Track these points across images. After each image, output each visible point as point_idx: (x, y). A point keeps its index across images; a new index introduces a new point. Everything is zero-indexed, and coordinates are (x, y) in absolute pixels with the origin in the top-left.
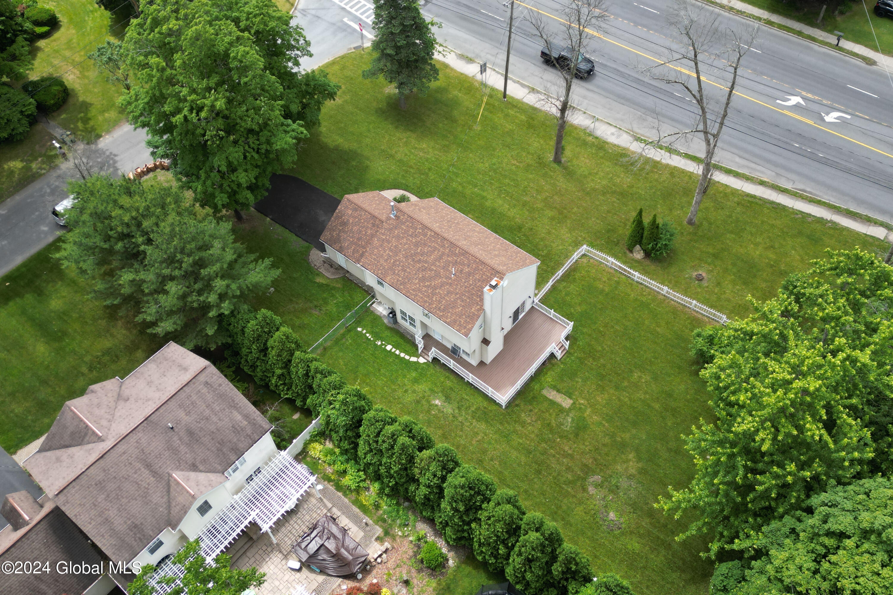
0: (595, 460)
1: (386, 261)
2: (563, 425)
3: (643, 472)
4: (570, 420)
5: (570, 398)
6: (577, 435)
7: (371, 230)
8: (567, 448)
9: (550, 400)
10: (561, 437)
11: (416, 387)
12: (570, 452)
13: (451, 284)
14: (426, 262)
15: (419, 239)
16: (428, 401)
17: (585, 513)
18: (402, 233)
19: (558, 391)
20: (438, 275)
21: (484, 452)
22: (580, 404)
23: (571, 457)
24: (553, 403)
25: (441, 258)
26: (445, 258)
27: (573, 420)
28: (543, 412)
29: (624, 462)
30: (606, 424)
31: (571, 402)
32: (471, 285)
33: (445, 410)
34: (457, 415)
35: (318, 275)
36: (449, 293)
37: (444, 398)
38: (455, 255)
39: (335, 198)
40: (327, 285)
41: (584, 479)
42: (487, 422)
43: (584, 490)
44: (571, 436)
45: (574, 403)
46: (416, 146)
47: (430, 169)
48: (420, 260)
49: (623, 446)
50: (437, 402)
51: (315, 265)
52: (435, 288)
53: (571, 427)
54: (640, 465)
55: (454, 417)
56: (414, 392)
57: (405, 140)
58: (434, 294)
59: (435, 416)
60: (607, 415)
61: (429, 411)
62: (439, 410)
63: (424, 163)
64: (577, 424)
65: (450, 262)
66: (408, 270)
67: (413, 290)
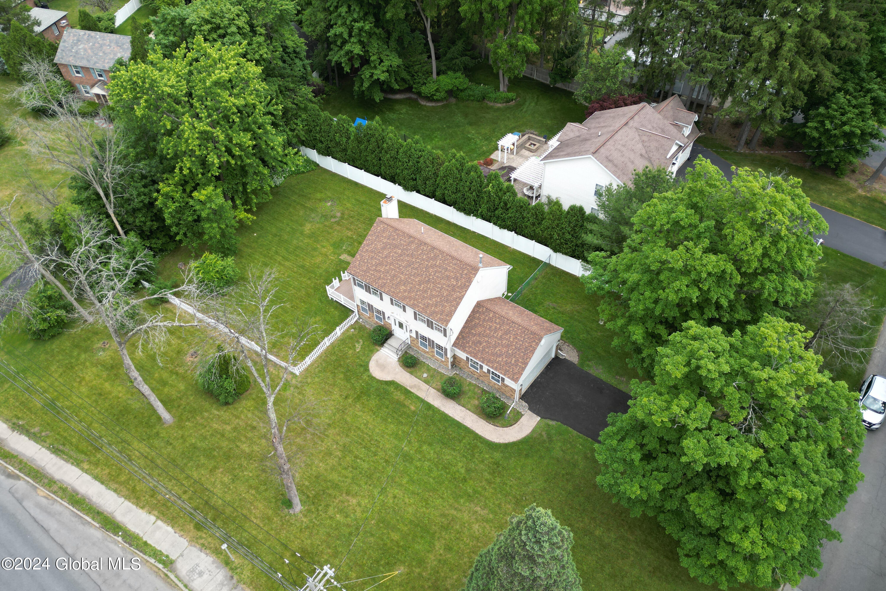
0: (332, 229)
2: (349, 245)
4: (344, 247)
6: (341, 240)
8: (350, 233)
17: (345, 205)
22: (334, 256)
27: (342, 248)
30: (318, 246)
31: (340, 258)
41: (342, 219)
43: (343, 214)
44: (344, 239)
45: (338, 256)
49: (311, 236)
53: (344, 244)
60: (316, 251)
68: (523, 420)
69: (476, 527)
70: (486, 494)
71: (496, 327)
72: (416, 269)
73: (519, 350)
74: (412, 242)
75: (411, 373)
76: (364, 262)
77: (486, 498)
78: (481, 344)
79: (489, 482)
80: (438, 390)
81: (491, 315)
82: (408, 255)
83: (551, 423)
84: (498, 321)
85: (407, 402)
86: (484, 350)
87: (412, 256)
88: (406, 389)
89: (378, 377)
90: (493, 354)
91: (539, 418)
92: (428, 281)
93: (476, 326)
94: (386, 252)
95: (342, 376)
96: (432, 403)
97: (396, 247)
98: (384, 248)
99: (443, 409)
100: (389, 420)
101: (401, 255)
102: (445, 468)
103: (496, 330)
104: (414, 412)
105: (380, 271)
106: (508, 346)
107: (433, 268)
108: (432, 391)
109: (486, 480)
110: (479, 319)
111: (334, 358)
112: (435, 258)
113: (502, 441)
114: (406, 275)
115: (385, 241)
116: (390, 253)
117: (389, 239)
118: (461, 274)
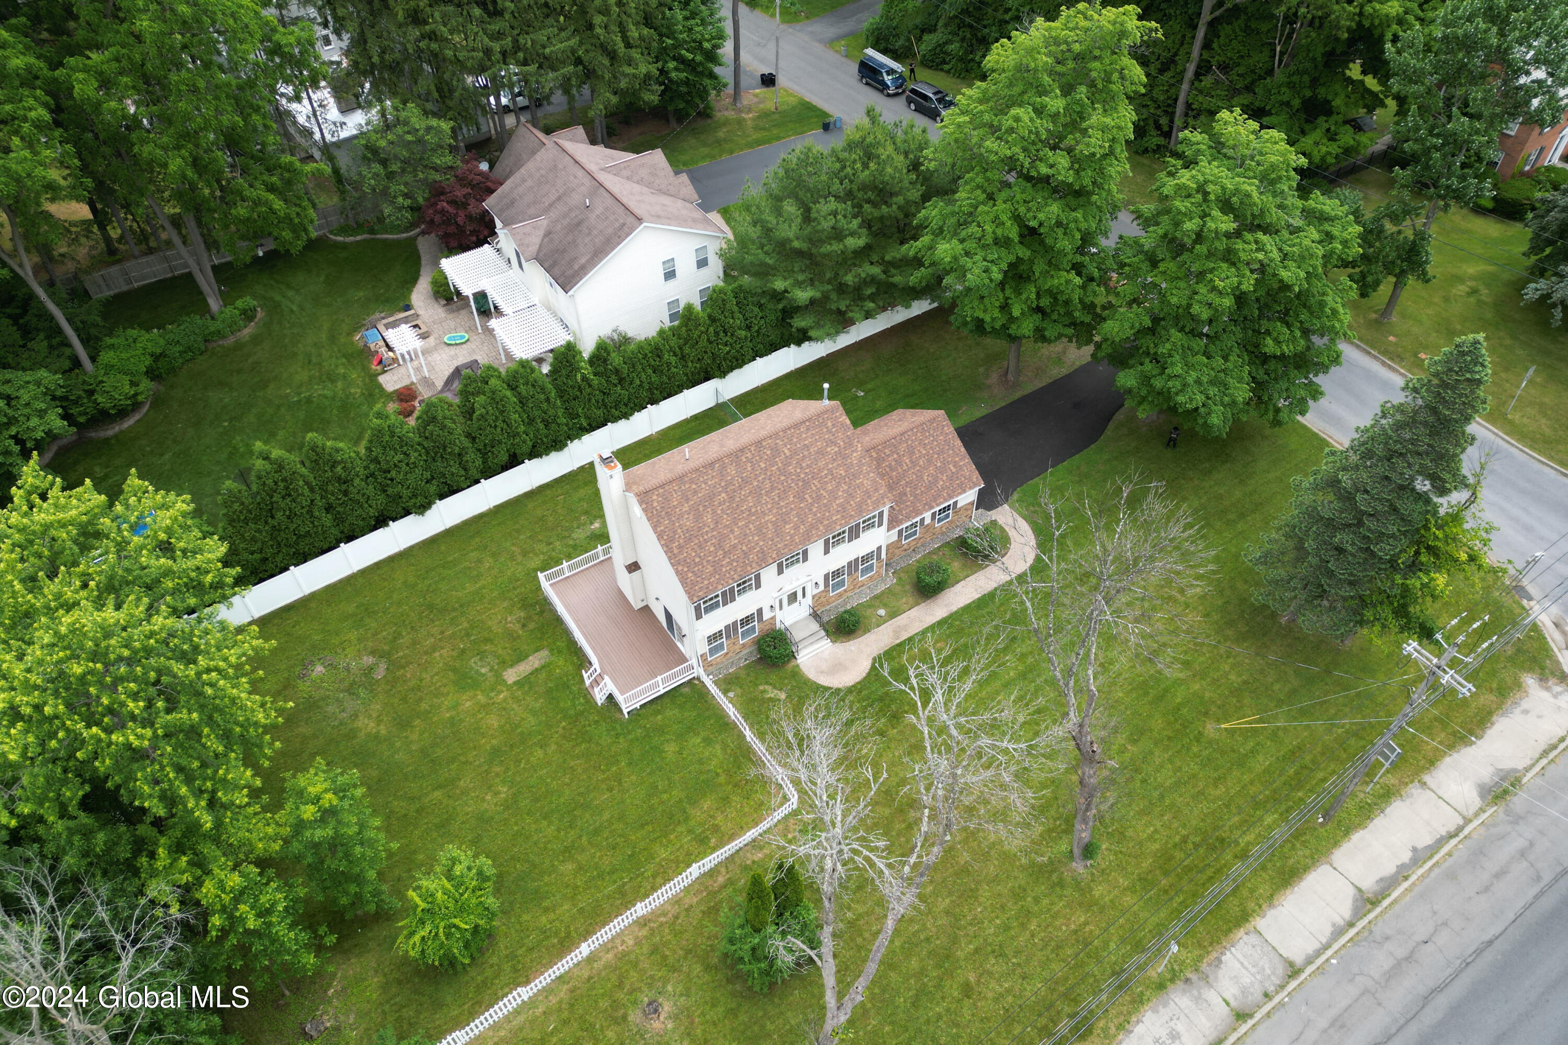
0: (407, 681)
2: (481, 659)
3: (352, 734)
4: (483, 671)
6: (454, 670)
8: (445, 651)
9: (527, 656)
10: (463, 651)
12: (437, 654)
19: (536, 672)
22: (499, 693)
23: (429, 653)
24: (521, 657)
27: (480, 674)
28: (514, 640)
30: (448, 715)
31: (510, 682)
33: (580, 531)
41: (388, 656)
43: (373, 652)
44: (457, 664)
45: (505, 685)
49: (403, 724)
50: (596, 525)
53: (472, 669)
54: (362, 735)
59: (577, 518)
60: (461, 722)
61: (586, 512)
64: (471, 678)
68: (1003, 523)
72: (773, 488)
73: (942, 452)
74: (724, 467)
75: (868, 630)
76: (696, 564)
78: (905, 494)
80: (918, 604)
81: (875, 454)
82: (740, 488)
83: (1015, 496)
84: (887, 451)
86: (915, 496)
87: (746, 482)
88: (900, 645)
89: (857, 680)
90: (929, 488)
91: (1006, 506)
92: (806, 483)
94: (708, 518)
96: (938, 618)
97: (711, 497)
98: (698, 517)
99: (956, 608)
101: (732, 498)
103: (899, 462)
105: (734, 546)
106: (930, 461)
107: (790, 464)
108: (914, 612)
112: (776, 451)
113: (1032, 557)
114: (770, 510)
115: (686, 508)
116: (714, 512)
117: (687, 500)
118: (829, 432)
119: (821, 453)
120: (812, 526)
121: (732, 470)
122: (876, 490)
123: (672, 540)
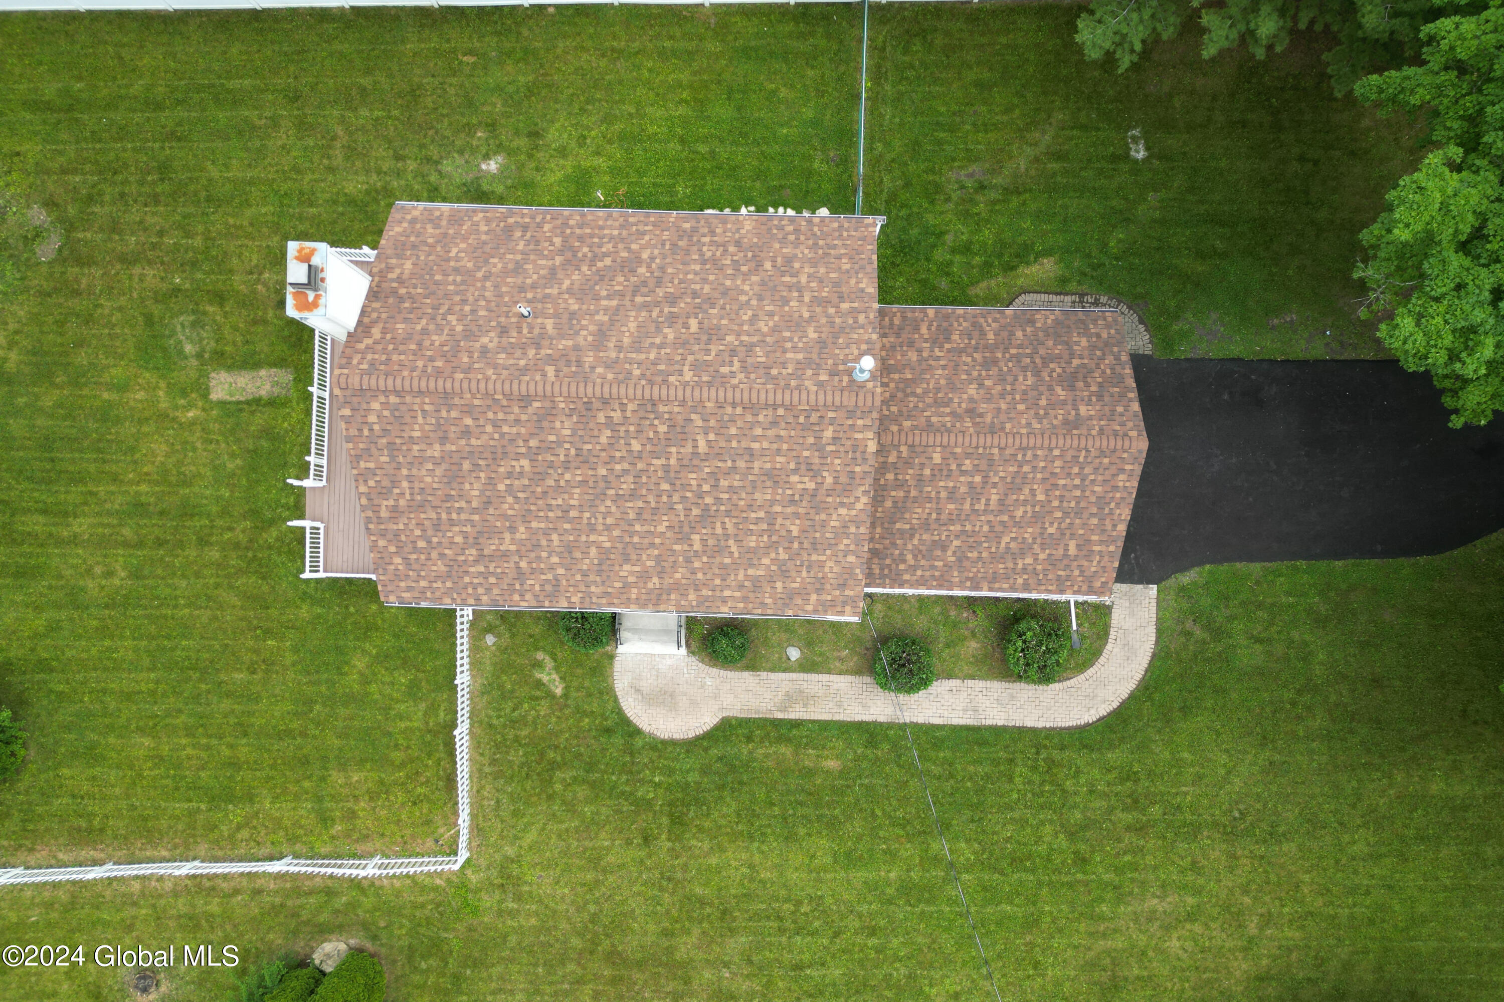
0: (77, 293)
1: (789, 260)
2: (194, 324)
4: (188, 348)
5: (222, 403)
6: (149, 320)
7: (971, 400)
8: (150, 272)
9: (257, 366)
10: (176, 291)
11: (569, 164)
12: (137, 270)
13: (522, 289)
14: (646, 306)
15: (714, 349)
16: (511, 153)
17: (18, 154)
18: (786, 340)
19: (257, 401)
20: (584, 292)
21: (302, 126)
22: (190, 406)
23: (127, 260)
24: (249, 362)
25: (602, 334)
26: (585, 337)
27: (180, 352)
28: (255, 322)
29: (17, 332)
30: (106, 396)
31: (214, 397)
32: (450, 311)
33: (460, 161)
34: (426, 169)
35: (1063, 281)
36: (518, 269)
37: (485, 187)
38: (550, 360)
39: (1251, 559)
40: (1010, 268)
41: (70, 227)
42: (351, 202)
43: (50, 204)
44: (156, 310)
45: (205, 396)
46: (1198, 928)
47: (1082, 861)
48: (673, 303)
49: (43, 368)
50: (492, 166)
51: (1096, 303)
52: (573, 262)
53: (173, 333)
55: (428, 160)
56: (563, 152)
57: (1252, 928)
58: (566, 247)
59: (469, 129)
60: (118, 421)
61: (492, 127)
62: (474, 151)
63: (1119, 870)
64: (164, 350)
65: (562, 336)
66: (697, 267)
67: (644, 233)
68: (1117, 618)
69: (1174, 944)
70: (1149, 860)
71: (971, 486)
72: (633, 495)
73: (1078, 513)
74: (550, 413)
75: (752, 667)
76: (415, 550)
77: (1155, 868)
78: (944, 548)
79: (1140, 829)
80: (858, 672)
81: (937, 458)
82: (567, 466)
83: (1186, 578)
84: (968, 464)
85: (809, 757)
86: (961, 559)
87: (584, 460)
88: (777, 724)
89: (678, 736)
90: (995, 558)
91: (1153, 589)
92: (707, 516)
93: (900, 508)
94: (474, 490)
95: (582, 792)
96: (867, 718)
97: (496, 456)
98: (454, 477)
99: (908, 717)
100: (802, 831)
101: (539, 476)
102: (1016, 862)
103: (975, 493)
104: (843, 773)
105: (505, 555)
106: (1037, 518)
107: (696, 469)
108: (842, 682)
109: (1128, 828)
110: (900, 485)
111: (516, 756)
113: (1103, 710)
114: (608, 528)
115: (436, 451)
116: (491, 482)
117: (444, 440)
118: (818, 447)
119: (773, 477)
120: (676, 587)
121: (565, 427)
122: (843, 586)
123: (384, 493)
